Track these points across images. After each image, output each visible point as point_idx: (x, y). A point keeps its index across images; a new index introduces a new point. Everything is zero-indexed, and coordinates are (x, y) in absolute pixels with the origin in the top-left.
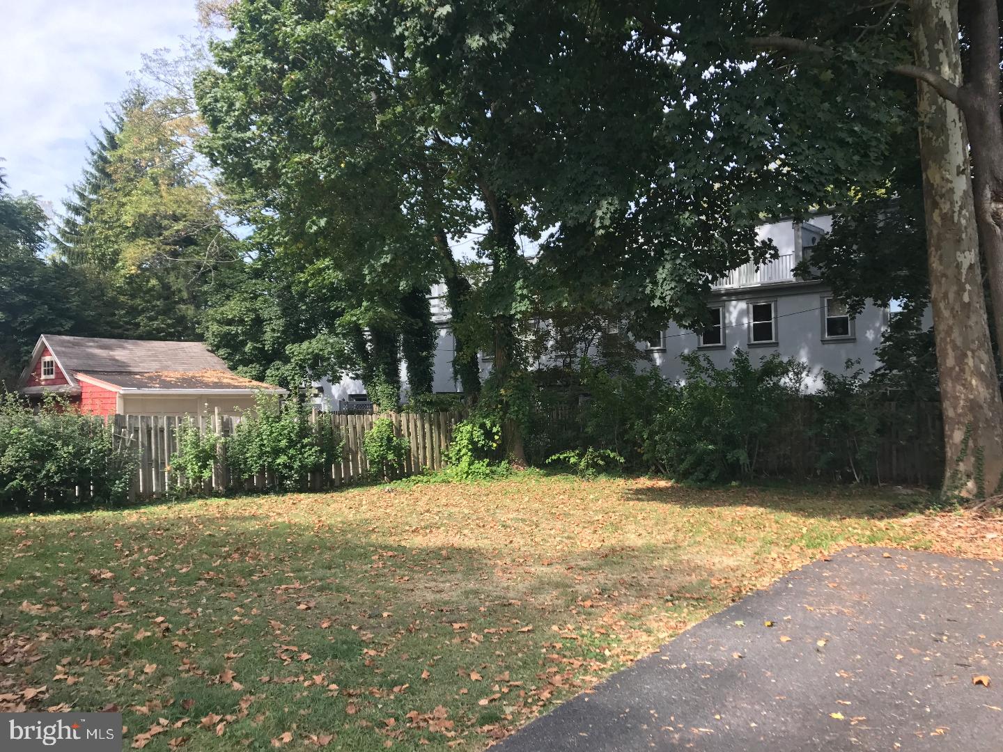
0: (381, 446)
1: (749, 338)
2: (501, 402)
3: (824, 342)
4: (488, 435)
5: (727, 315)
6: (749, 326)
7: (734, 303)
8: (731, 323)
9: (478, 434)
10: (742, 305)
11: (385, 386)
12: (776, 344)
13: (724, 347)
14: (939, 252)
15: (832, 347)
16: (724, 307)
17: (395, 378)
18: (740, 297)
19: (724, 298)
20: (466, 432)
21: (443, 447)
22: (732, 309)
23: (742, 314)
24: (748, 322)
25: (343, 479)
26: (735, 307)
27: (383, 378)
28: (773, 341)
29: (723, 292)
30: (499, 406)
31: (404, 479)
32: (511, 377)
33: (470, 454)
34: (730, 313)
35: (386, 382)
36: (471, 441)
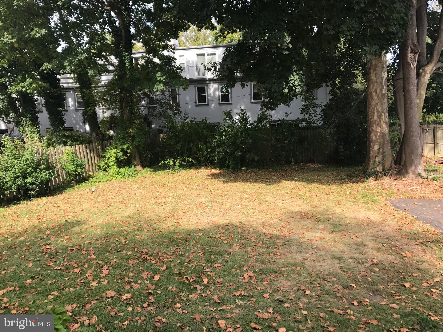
0: (73, 165)
1: (219, 102)
2: (130, 136)
3: (252, 103)
4: (125, 154)
5: (209, 90)
6: (219, 95)
7: (212, 84)
8: (211, 94)
9: (120, 154)
10: (216, 86)
11: (32, 127)
12: (231, 104)
13: (208, 105)
14: (375, 72)
15: (255, 105)
16: (207, 86)
17: (37, 123)
18: (215, 81)
19: (208, 82)
20: (112, 153)
21: (96, 162)
22: (211, 87)
23: (215, 90)
24: (218, 94)
25: (54, 186)
26: (212, 86)
27: (30, 123)
28: (230, 102)
29: (207, 79)
30: (130, 139)
31: (86, 182)
32: (135, 123)
33: (116, 164)
34: (210, 89)
35: (31, 124)
36: (116, 158)
